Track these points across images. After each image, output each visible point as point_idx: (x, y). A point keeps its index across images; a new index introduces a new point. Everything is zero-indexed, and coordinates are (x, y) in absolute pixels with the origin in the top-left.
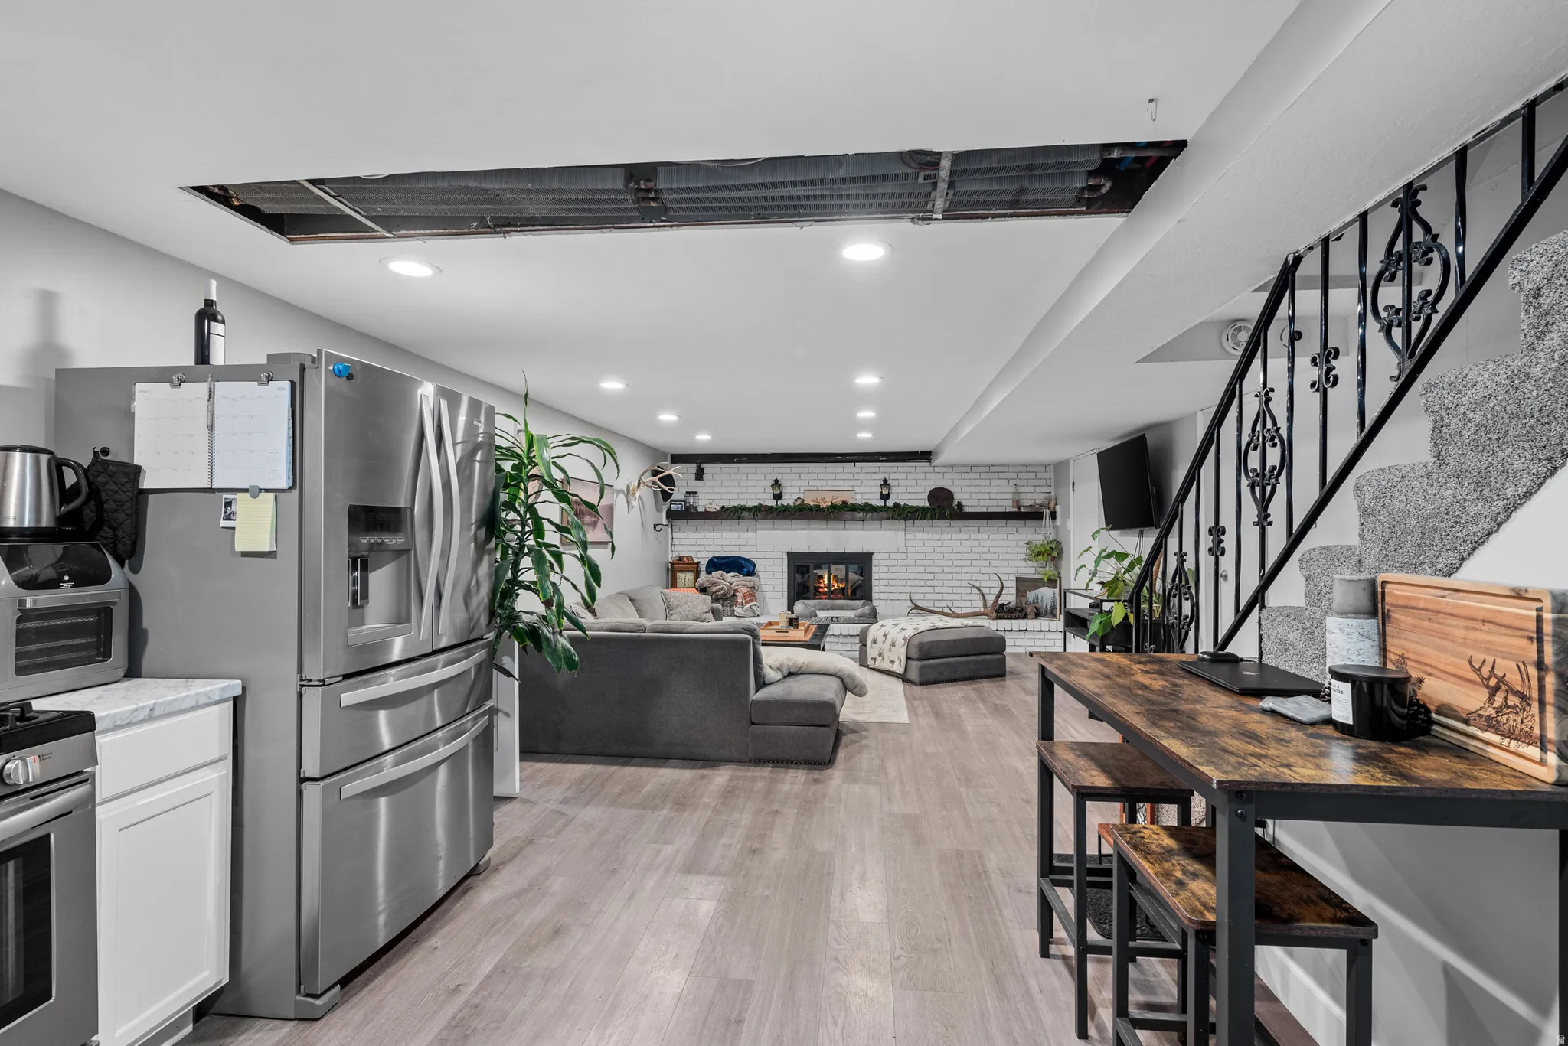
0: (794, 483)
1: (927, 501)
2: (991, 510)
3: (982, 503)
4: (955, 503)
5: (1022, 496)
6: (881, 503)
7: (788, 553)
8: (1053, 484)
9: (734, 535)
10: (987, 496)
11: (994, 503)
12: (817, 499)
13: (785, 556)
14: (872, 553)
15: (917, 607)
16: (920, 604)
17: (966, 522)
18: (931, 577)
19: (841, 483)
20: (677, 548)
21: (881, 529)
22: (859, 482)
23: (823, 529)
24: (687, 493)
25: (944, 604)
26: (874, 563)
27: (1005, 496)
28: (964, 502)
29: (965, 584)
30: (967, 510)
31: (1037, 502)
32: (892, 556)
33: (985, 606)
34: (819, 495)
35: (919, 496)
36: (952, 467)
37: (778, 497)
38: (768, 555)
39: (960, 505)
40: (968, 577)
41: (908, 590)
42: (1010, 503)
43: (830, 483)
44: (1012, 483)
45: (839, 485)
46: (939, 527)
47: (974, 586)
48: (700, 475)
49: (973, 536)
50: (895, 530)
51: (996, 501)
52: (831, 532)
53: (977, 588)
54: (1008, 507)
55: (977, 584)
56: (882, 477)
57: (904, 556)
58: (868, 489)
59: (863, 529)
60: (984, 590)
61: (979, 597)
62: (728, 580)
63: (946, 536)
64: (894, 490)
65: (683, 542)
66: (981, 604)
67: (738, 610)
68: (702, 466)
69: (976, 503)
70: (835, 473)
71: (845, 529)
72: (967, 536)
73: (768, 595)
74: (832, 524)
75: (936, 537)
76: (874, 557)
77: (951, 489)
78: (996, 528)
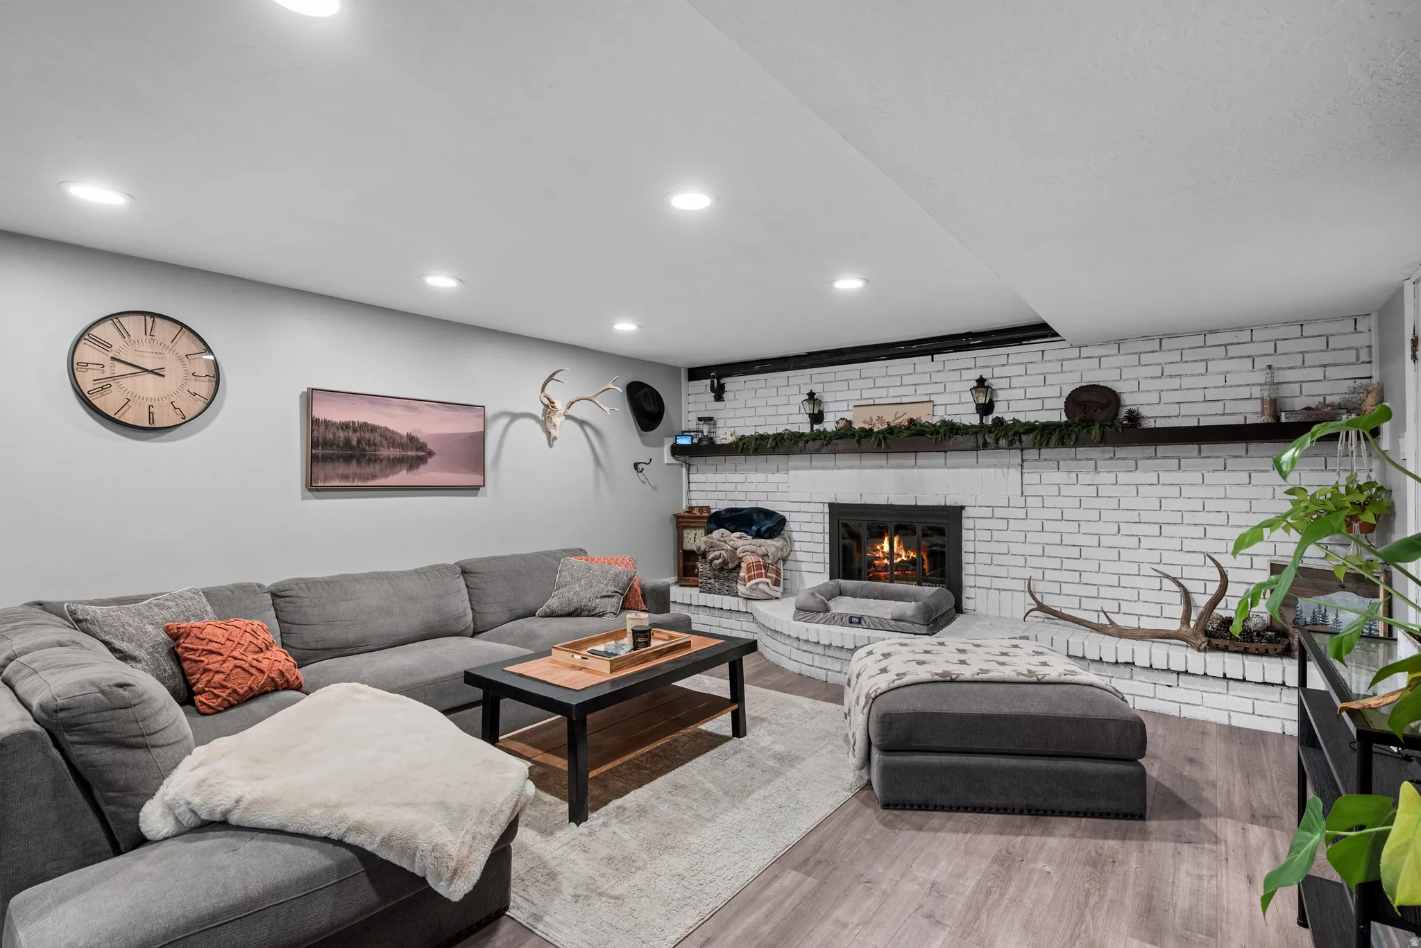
0: (840, 396)
1: (1063, 414)
2: (1205, 422)
3: (1185, 409)
4: (1123, 413)
5: (1285, 391)
6: (975, 420)
7: (831, 505)
8: (1375, 358)
9: (760, 477)
10: (1199, 395)
11: (1218, 407)
12: (871, 419)
13: (827, 509)
14: (962, 508)
15: (1041, 607)
16: (1049, 601)
17: (1149, 450)
18: (1075, 552)
19: (911, 390)
20: (693, 495)
21: (977, 465)
22: (940, 388)
23: (882, 467)
24: (700, 419)
25: (1098, 605)
26: (966, 523)
27: (1245, 392)
28: (1144, 411)
29: (1146, 569)
30: (1150, 424)
31: (1329, 400)
32: (999, 513)
33: (1186, 618)
34: (874, 413)
35: (1049, 404)
36: (1119, 342)
37: (817, 418)
38: (804, 507)
39: (1134, 417)
40: (1154, 557)
41: (1026, 573)
42: (1256, 405)
43: (892, 392)
44: (1261, 364)
45: (907, 393)
46: (1091, 459)
47: (1167, 576)
48: (719, 393)
49: (1165, 477)
50: (1001, 466)
51: (1221, 404)
52: (892, 470)
53: (1175, 580)
54: (1252, 413)
55: (1175, 572)
56: (976, 374)
57: (1022, 513)
58: (955, 399)
59: (946, 466)
60: (1190, 586)
61: (1177, 598)
62: (731, 543)
63: (1105, 478)
64: (1001, 396)
65: (702, 487)
66: (1179, 611)
67: (741, 589)
68: (722, 381)
69: (1174, 410)
70: (901, 376)
71: (915, 466)
72: (1152, 477)
73: (804, 567)
74: (895, 459)
75: (1085, 478)
76: (965, 514)
77: (1117, 387)
78: (1221, 461)
